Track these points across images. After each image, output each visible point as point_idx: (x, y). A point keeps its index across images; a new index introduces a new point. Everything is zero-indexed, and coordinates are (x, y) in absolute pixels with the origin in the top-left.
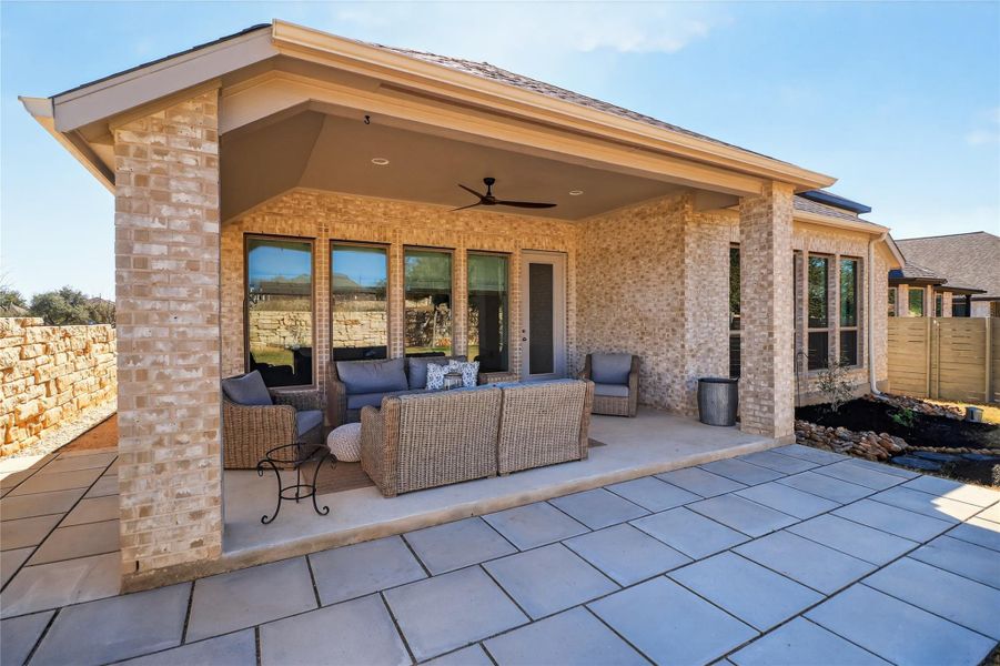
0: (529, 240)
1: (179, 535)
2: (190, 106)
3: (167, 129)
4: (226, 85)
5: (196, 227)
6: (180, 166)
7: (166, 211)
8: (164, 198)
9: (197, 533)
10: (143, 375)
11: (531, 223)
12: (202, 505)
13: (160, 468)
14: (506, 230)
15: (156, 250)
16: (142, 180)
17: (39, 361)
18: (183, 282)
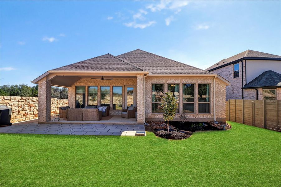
0: (126, 83)
1: (42, 119)
2: (44, 79)
3: (42, 81)
4: (47, 76)
5: (44, 90)
6: (43, 85)
7: (42, 89)
8: (42, 88)
9: (44, 119)
10: (40, 104)
11: (127, 80)
12: (44, 117)
13: (41, 113)
14: (121, 82)
15: (41, 92)
16: (40, 86)
17: (56, 104)
18: (43, 95)
